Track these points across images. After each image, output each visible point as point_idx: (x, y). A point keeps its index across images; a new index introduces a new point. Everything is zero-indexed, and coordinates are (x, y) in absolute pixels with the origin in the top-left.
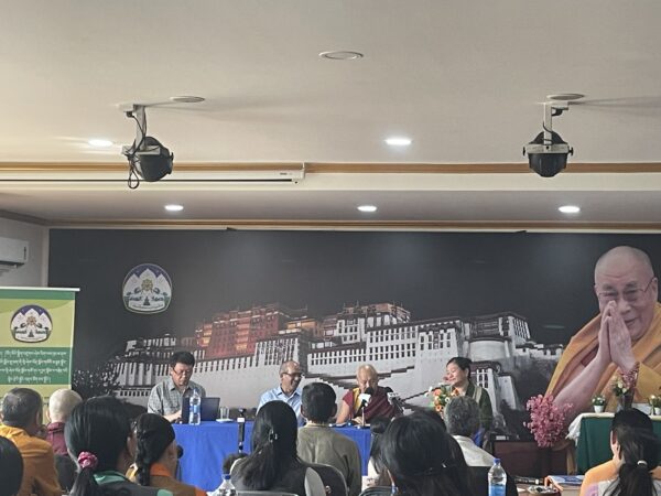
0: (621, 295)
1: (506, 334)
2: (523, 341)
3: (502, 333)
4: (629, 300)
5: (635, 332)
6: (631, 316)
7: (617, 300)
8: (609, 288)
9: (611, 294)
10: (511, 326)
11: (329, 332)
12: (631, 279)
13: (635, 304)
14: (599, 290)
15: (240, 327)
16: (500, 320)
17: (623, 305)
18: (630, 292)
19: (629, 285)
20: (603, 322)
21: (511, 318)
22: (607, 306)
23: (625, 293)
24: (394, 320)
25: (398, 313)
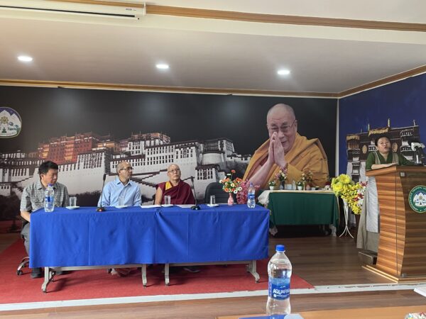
0: (280, 129)
1: (222, 149)
2: (231, 153)
3: (220, 149)
4: (284, 131)
5: (286, 148)
6: (285, 139)
7: (278, 132)
8: (274, 125)
9: (275, 129)
10: (225, 145)
11: (123, 149)
12: (284, 121)
13: (287, 134)
14: (269, 127)
15: (67, 146)
16: (219, 142)
17: (281, 134)
18: (284, 127)
19: (284, 124)
20: (271, 143)
21: (224, 141)
22: (273, 135)
23: (281, 128)
24: (161, 142)
25: (164, 138)
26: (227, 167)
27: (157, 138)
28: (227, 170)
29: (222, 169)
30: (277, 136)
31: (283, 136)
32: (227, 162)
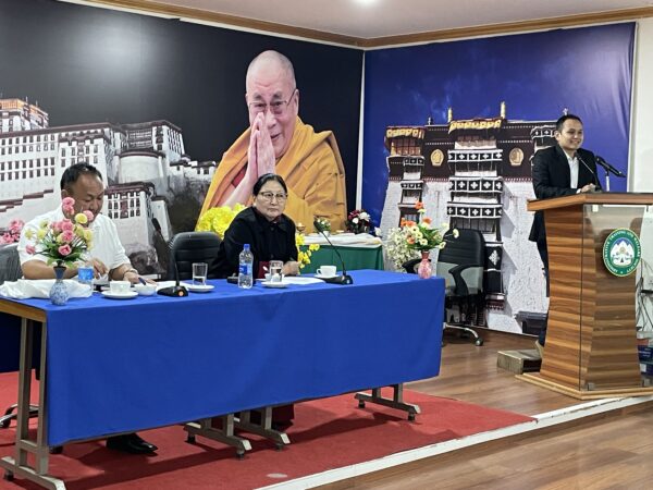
0: (268, 106)
1: (160, 148)
2: (177, 158)
3: (155, 147)
5: (279, 148)
6: (277, 130)
7: (264, 112)
9: (260, 105)
10: (165, 138)
12: (277, 89)
13: (280, 118)
16: (154, 128)
17: (270, 118)
18: (276, 104)
20: (252, 137)
21: (165, 128)
22: (256, 117)
24: (27, 122)
25: (32, 113)
26: (170, 189)
27: (18, 114)
28: (170, 196)
29: (158, 194)
30: (264, 121)
31: (274, 122)
32: (169, 178)
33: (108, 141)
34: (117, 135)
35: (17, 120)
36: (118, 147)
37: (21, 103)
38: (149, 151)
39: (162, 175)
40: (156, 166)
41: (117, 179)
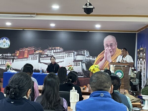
2: (88, 56)
5: (112, 54)
9: (107, 46)
10: (85, 52)
11: (45, 53)
13: (112, 48)
15: (25, 52)
19: (111, 44)
20: (105, 52)
23: (110, 45)
24: (60, 51)
25: (61, 49)
26: (86, 61)
27: (58, 49)
28: (86, 63)
29: (84, 62)
30: (108, 49)
31: (111, 49)
32: (86, 59)
33: (74, 53)
34: (76, 52)
35: (58, 50)
36: (76, 54)
37: (59, 47)
38: (82, 55)
39: (84, 59)
40: (83, 57)
41: (75, 59)
